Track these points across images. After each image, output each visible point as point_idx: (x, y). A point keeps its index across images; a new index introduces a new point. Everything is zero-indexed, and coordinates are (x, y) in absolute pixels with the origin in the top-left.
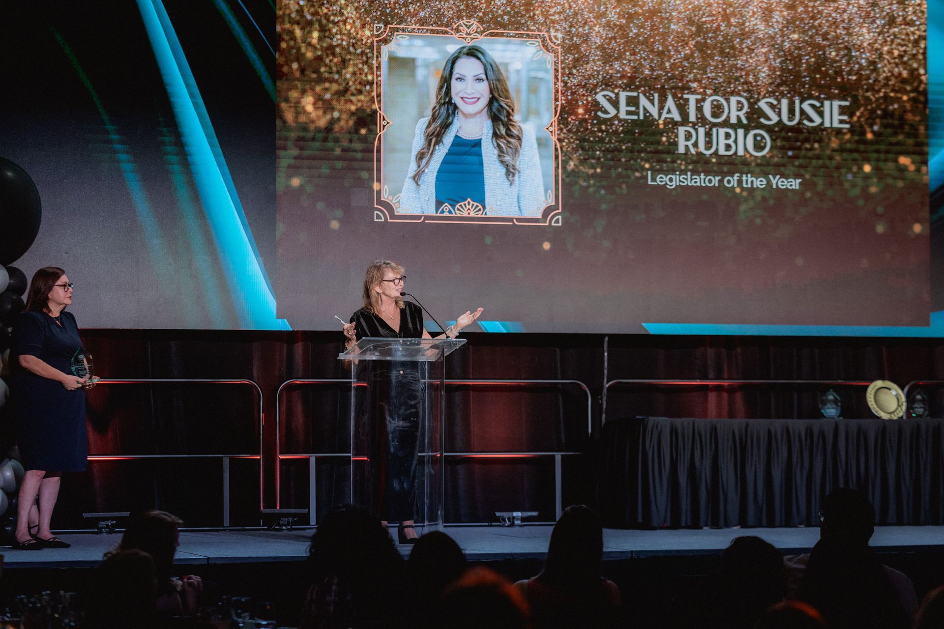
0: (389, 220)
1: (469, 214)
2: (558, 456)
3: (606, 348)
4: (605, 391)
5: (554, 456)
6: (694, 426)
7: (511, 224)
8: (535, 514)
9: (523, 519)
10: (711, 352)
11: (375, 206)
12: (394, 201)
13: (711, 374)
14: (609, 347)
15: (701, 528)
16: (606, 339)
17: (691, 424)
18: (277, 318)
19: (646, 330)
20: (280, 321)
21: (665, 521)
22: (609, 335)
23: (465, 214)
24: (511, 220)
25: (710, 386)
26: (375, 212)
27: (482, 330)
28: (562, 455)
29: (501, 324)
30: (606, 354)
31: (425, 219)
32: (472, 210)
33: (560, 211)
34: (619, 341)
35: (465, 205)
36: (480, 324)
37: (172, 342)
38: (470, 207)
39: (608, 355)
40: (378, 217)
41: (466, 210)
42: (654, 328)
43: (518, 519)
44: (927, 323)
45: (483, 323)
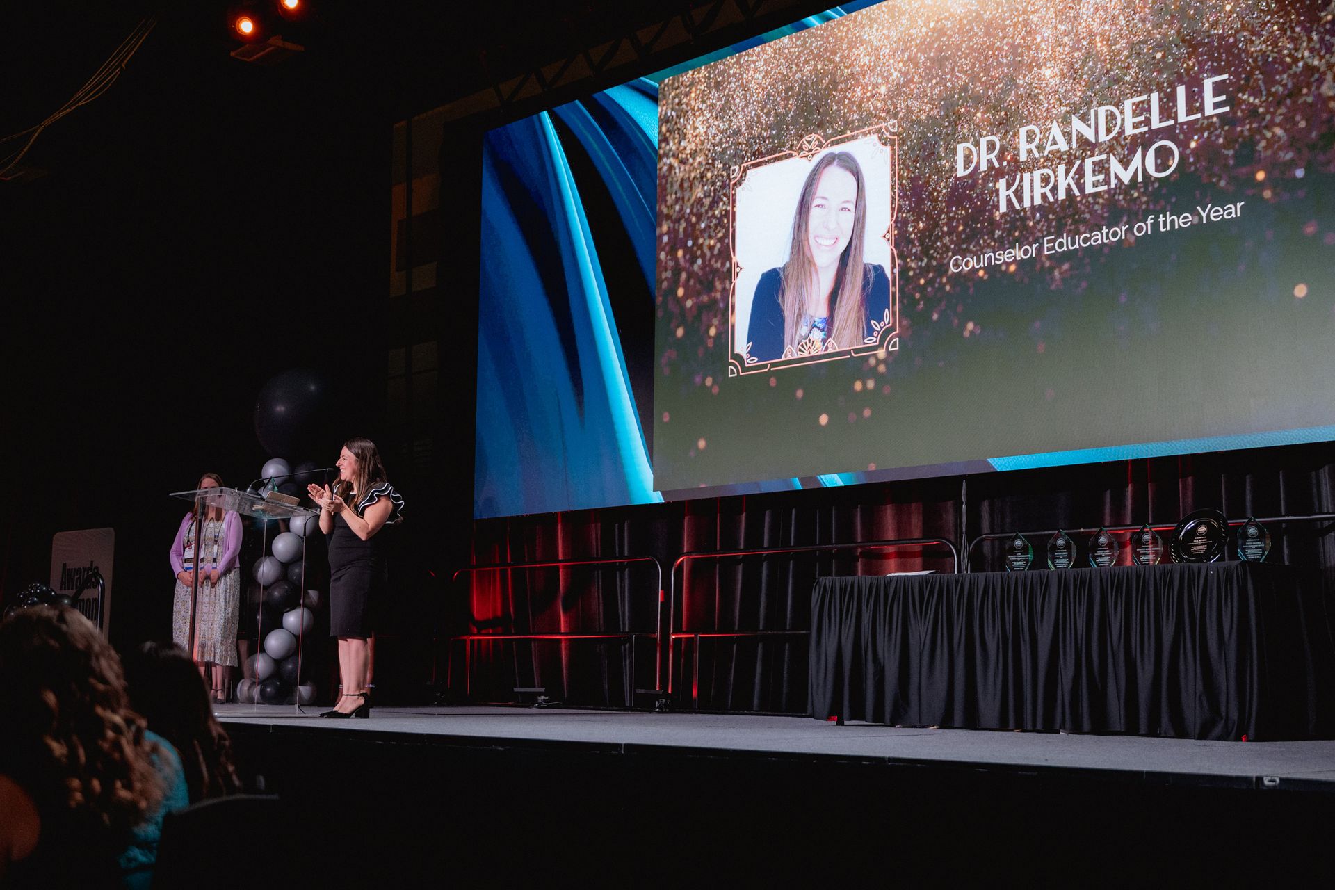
1: (810, 353)
7: (849, 356)
11: (730, 361)
24: (848, 352)
26: (730, 367)
27: (821, 484)
29: (839, 476)
33: (897, 332)
35: (806, 343)
36: (819, 478)
40: (732, 372)
45: (823, 477)
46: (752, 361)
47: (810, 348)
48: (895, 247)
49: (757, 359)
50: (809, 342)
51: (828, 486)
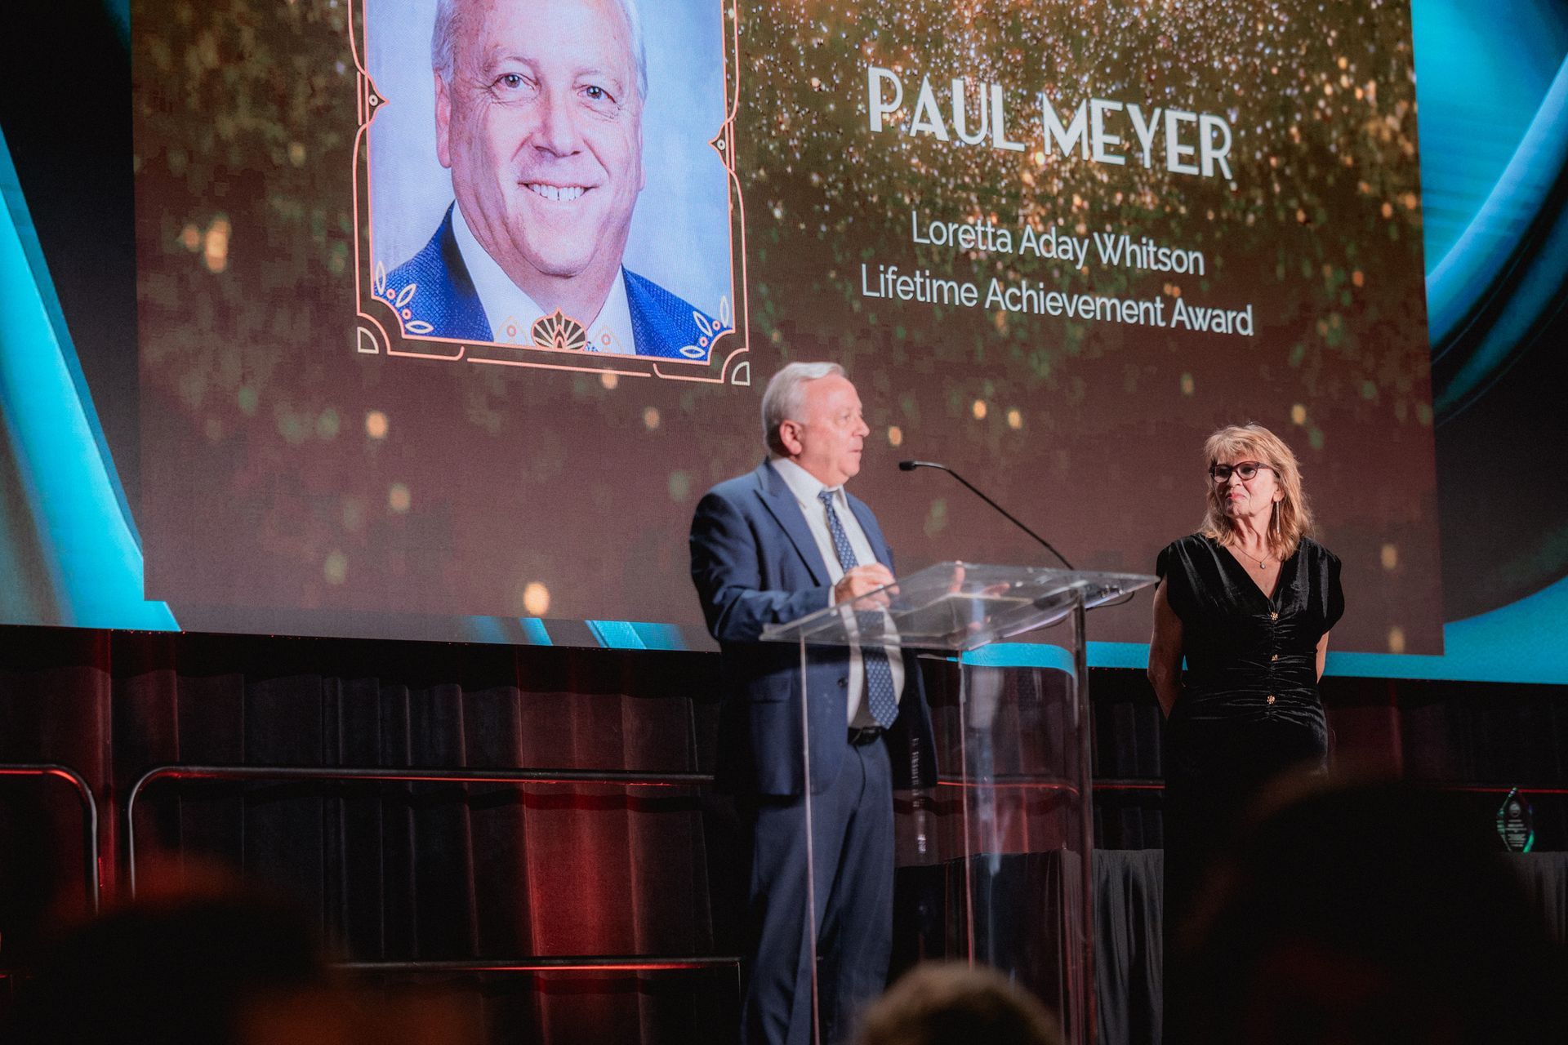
0: (389, 352)
1: (560, 346)
7: (649, 375)
11: (359, 313)
12: (398, 305)
18: (146, 597)
20: (152, 606)
23: (552, 347)
26: (359, 329)
27: (596, 640)
29: (634, 628)
31: (466, 355)
32: (566, 336)
36: (591, 627)
38: (562, 328)
40: (366, 342)
41: (553, 335)
44: (1439, 650)
45: (599, 624)
46: (419, 330)
47: (559, 334)
48: (736, 172)
49: (430, 328)
50: (559, 322)
51: (612, 645)
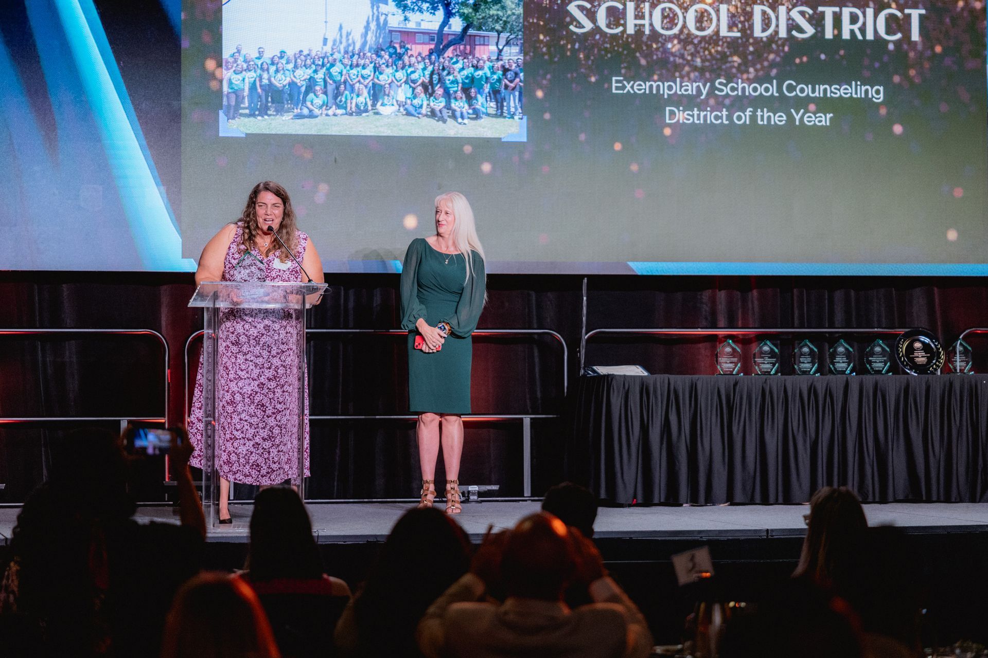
2: (527, 420)
3: (584, 292)
4: (583, 343)
5: (522, 419)
6: (669, 384)
8: (495, 487)
9: (480, 494)
10: (722, 295)
13: (722, 321)
14: (588, 289)
15: (681, 505)
16: (585, 280)
17: (666, 382)
18: (182, 258)
19: (633, 271)
20: (186, 260)
21: (635, 497)
22: (588, 276)
25: (720, 336)
28: (531, 419)
30: (585, 298)
34: (600, 283)
37: (64, 285)
39: (587, 300)
42: (640, 268)
43: (474, 494)
